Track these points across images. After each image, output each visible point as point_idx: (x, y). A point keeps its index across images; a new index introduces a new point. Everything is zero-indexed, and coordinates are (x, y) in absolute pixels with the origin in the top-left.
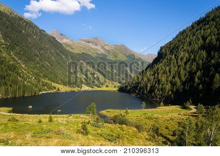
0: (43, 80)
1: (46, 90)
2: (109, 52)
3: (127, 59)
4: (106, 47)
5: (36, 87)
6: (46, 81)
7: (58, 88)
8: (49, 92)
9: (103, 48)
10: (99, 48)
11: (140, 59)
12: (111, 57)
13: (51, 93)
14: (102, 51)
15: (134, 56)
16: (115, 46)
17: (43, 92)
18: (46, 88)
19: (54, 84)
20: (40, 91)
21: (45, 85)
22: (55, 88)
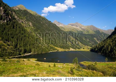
0: (51, 45)
1: (52, 50)
2: (84, 30)
3: (95, 33)
4: (82, 27)
5: (47, 49)
6: (52, 46)
7: (58, 50)
8: (54, 51)
9: (81, 28)
10: (78, 28)
11: (103, 33)
12: (85, 33)
13: (54, 52)
14: (80, 30)
15: (99, 31)
16: (87, 26)
17: (51, 52)
18: (52, 49)
19: (56, 48)
20: (49, 51)
21: (52, 48)
22: (56, 49)
